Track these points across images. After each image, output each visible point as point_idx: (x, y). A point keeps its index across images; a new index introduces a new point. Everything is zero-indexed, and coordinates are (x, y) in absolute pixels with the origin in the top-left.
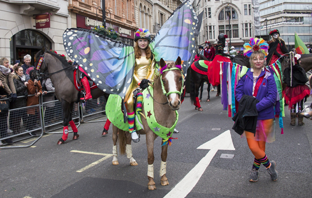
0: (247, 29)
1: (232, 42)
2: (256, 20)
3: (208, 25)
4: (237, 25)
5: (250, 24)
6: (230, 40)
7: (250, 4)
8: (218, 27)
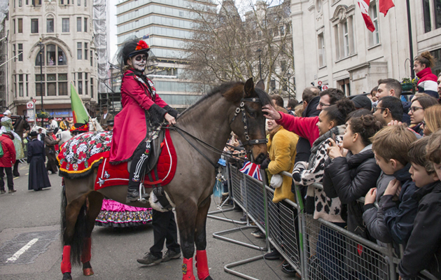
0: (80, 82)
1: (45, 102)
2: (102, 69)
3: (18, 72)
4: (65, 75)
5: (86, 74)
6: (42, 100)
7: (87, 41)
8: (34, 76)
